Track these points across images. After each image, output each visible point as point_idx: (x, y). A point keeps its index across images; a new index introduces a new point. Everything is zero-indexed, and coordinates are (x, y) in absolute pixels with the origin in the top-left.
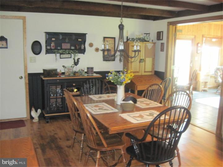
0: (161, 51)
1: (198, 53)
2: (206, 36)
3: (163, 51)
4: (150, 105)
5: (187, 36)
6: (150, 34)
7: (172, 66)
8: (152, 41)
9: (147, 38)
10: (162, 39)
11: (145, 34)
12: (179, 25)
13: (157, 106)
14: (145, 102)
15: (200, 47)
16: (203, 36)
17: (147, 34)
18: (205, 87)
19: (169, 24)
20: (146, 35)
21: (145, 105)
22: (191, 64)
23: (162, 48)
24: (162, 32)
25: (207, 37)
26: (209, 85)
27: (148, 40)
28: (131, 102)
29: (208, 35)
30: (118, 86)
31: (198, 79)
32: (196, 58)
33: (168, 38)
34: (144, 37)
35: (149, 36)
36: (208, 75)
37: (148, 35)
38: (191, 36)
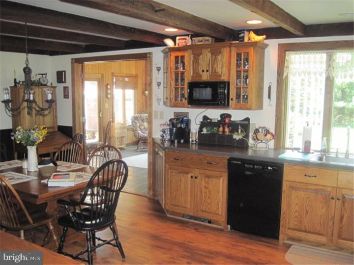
0: (64, 98)
1: (108, 98)
2: (117, 74)
3: (68, 98)
4: (72, 167)
5: (92, 75)
6: (47, 75)
7: (82, 118)
8: (51, 84)
9: (44, 81)
10: (65, 82)
11: (39, 74)
12: (86, 63)
13: (80, 167)
14: (63, 165)
15: (110, 89)
16: (113, 74)
17: (42, 74)
18: (121, 145)
19: (74, 61)
20: (41, 76)
21: (66, 168)
22: (101, 113)
23: (66, 94)
24: (65, 71)
25: (117, 76)
26: (126, 141)
27: (45, 83)
28: (51, 165)
29: (118, 73)
30: (29, 148)
31: (112, 134)
32: (107, 106)
33: (73, 80)
34: (39, 79)
35: (46, 77)
36: (124, 128)
37: (44, 76)
38: (98, 75)
